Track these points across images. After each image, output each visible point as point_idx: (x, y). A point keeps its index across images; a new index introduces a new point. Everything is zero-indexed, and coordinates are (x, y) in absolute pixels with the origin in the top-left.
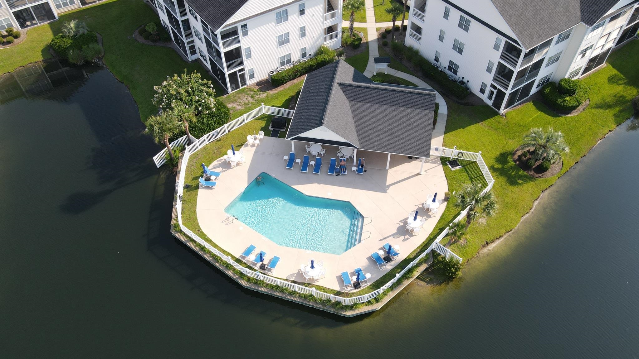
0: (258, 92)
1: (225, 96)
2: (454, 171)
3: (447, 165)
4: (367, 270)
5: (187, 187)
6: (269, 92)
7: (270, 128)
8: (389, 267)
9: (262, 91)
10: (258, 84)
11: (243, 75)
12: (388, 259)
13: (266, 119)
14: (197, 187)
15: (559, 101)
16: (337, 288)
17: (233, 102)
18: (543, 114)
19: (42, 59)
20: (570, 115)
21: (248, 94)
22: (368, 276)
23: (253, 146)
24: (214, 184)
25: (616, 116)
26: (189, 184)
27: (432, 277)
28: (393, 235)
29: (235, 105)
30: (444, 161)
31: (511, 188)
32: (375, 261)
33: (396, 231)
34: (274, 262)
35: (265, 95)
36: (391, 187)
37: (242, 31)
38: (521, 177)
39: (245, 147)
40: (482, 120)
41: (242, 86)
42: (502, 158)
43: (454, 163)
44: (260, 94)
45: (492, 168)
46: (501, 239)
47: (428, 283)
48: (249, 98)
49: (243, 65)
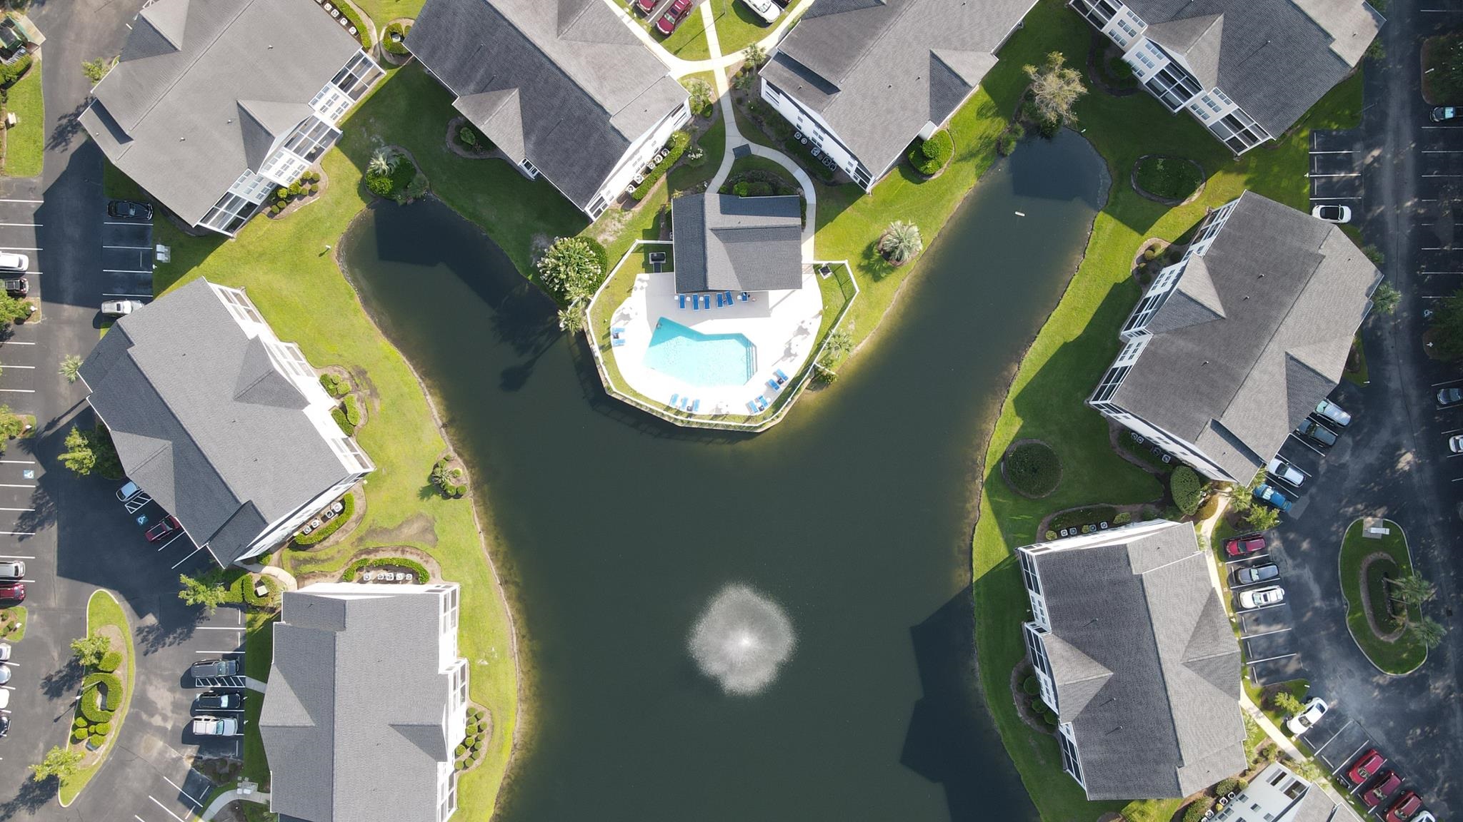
0: (623, 213)
1: (591, 226)
2: (826, 279)
3: (819, 273)
4: (767, 394)
5: (602, 348)
6: (633, 209)
7: (651, 262)
8: (782, 388)
9: (627, 211)
10: (620, 200)
11: (605, 204)
13: (643, 250)
14: (610, 346)
15: (922, 169)
16: (747, 413)
17: (602, 232)
18: (909, 183)
20: (934, 177)
21: (613, 218)
22: (768, 400)
23: (642, 288)
24: (623, 341)
25: (978, 167)
26: (602, 344)
27: (815, 384)
28: (782, 358)
29: (606, 237)
30: (818, 269)
31: (875, 285)
32: (774, 385)
33: (783, 354)
34: (696, 404)
35: (631, 214)
36: (774, 309)
38: (884, 270)
39: (635, 290)
40: (851, 203)
41: (603, 211)
42: (868, 253)
43: (825, 270)
44: (625, 215)
45: (860, 268)
46: (868, 338)
47: (812, 390)
48: (617, 223)
49: (605, 200)
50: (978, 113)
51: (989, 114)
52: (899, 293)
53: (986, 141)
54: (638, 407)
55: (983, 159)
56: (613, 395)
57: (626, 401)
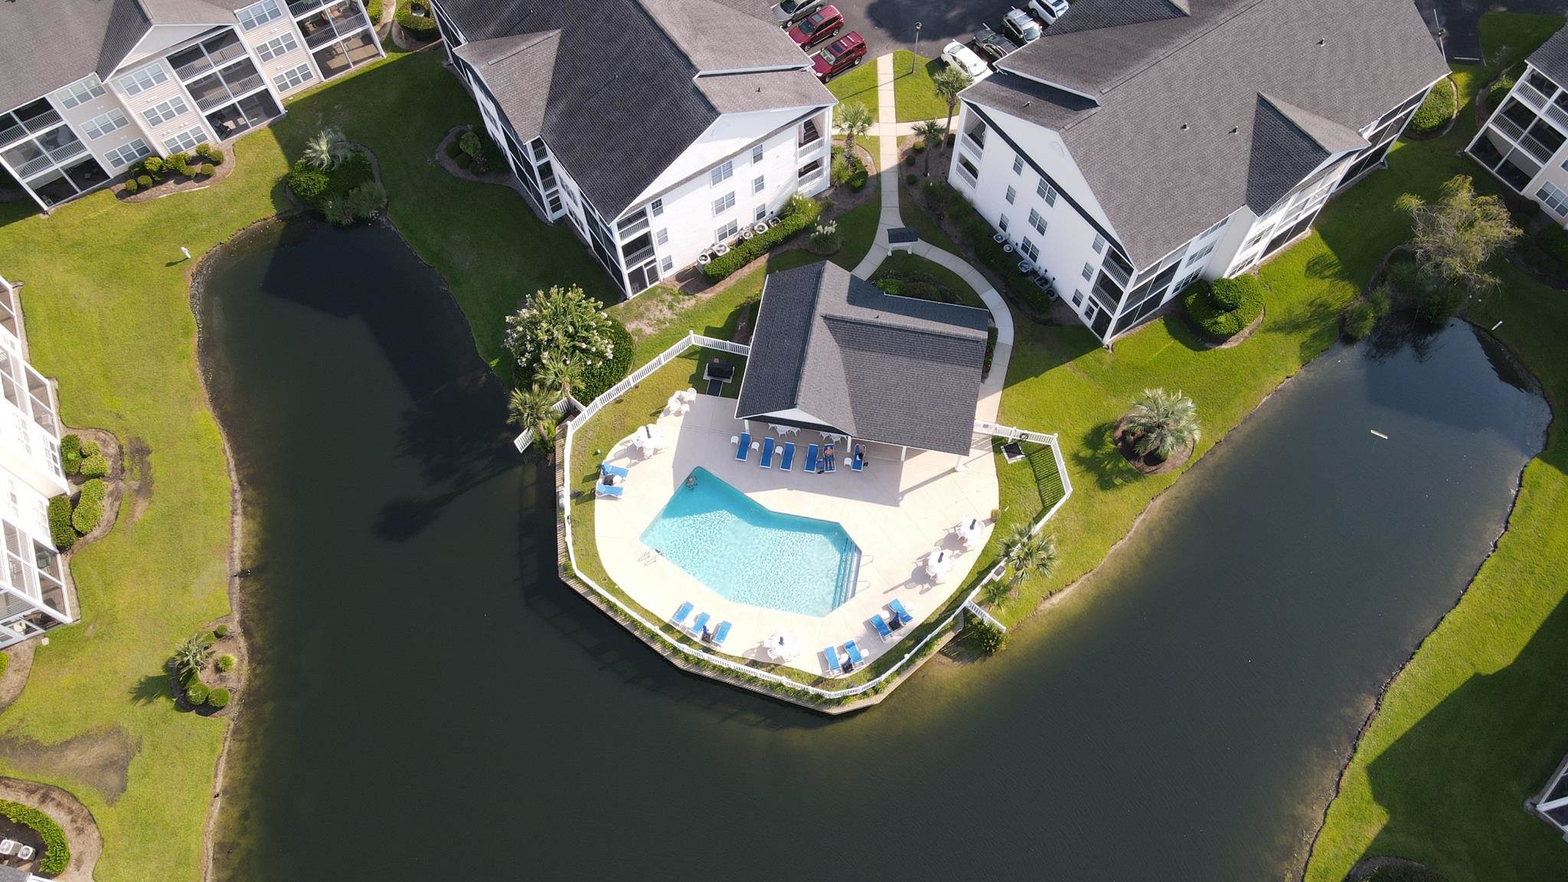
0: (681, 297)
1: (621, 305)
2: (1011, 465)
3: (1001, 452)
4: (863, 642)
5: (576, 496)
6: (699, 295)
7: (706, 377)
8: (896, 637)
9: (688, 295)
10: (681, 277)
11: (654, 268)
12: (895, 625)
13: (697, 356)
14: (592, 496)
15: (1207, 323)
16: (818, 671)
17: (636, 318)
18: (1179, 345)
19: (274, 212)
20: (1224, 346)
21: (662, 301)
22: (865, 653)
23: (678, 413)
24: (619, 491)
25: (1304, 346)
26: (578, 489)
27: (961, 649)
28: (906, 584)
29: (641, 326)
30: (998, 444)
31: (1101, 495)
32: (878, 628)
33: (909, 577)
34: (723, 629)
35: (693, 302)
36: (907, 496)
37: (652, 211)
38: (1121, 473)
39: (666, 415)
40: (1071, 357)
41: (650, 284)
42: (1095, 438)
43: (1013, 449)
44: (684, 300)
45: (1076, 459)
46: (1075, 586)
47: (954, 659)
48: (666, 310)
49: (654, 254)
50: (1308, 269)
51: (1327, 273)
52: (1144, 520)
53: (1319, 311)
54: (610, 614)
55: (1314, 337)
56: (571, 583)
57: (592, 599)
